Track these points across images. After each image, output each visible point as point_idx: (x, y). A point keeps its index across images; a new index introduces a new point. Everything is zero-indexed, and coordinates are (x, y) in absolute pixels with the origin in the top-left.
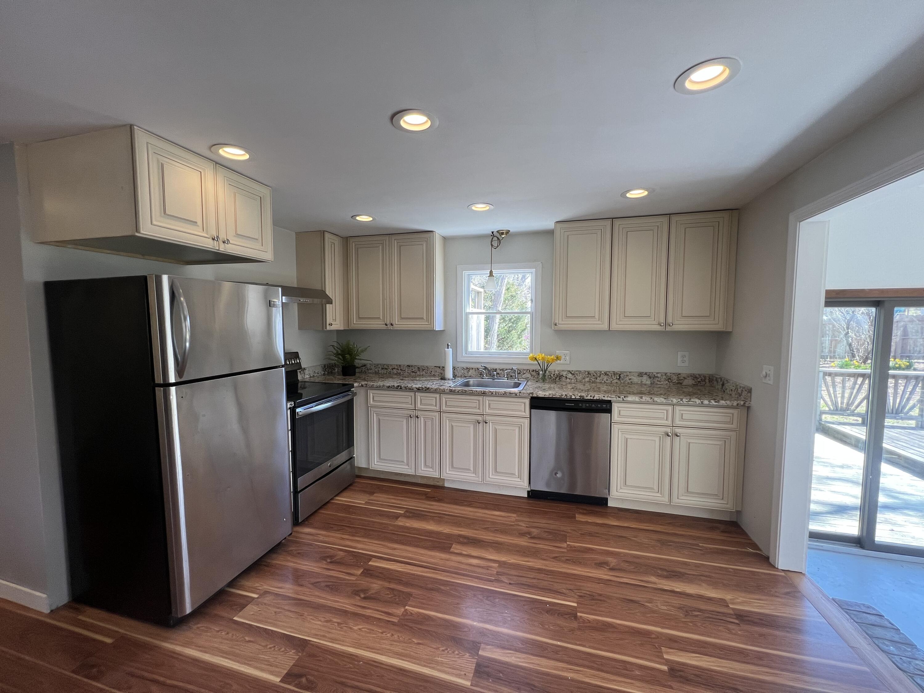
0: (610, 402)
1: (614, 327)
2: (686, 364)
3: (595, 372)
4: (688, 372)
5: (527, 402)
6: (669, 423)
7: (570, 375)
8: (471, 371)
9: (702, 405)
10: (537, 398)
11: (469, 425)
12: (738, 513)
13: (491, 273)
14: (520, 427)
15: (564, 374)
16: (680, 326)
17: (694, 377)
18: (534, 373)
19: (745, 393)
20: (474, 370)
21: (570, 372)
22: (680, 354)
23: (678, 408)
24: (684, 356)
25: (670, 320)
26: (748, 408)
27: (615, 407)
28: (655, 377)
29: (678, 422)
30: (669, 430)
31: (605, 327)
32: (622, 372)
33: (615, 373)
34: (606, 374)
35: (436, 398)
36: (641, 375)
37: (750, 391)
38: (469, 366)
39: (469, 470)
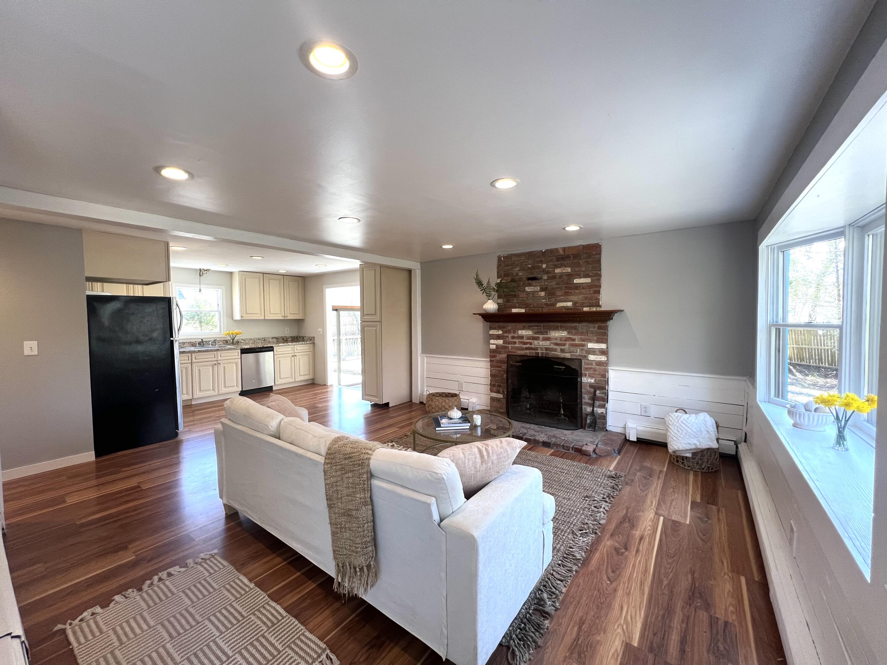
0: (272, 347)
1: (266, 318)
2: (288, 333)
3: (254, 338)
4: (290, 335)
5: (239, 351)
6: (293, 352)
7: (243, 341)
8: (186, 344)
9: (302, 344)
10: (244, 349)
11: (209, 367)
12: (313, 379)
13: (200, 289)
14: (236, 364)
15: (240, 341)
16: (291, 317)
17: (291, 337)
18: (224, 342)
19: (313, 339)
20: (187, 343)
21: (243, 339)
22: (286, 329)
23: (295, 346)
24: (287, 329)
25: (286, 315)
26: (314, 343)
27: (275, 349)
28: (278, 338)
29: (296, 351)
30: (293, 354)
31: (263, 318)
32: (266, 338)
33: (262, 339)
34: (259, 339)
35: (188, 356)
36: (273, 338)
37: (314, 338)
38: (184, 341)
39: (210, 390)
